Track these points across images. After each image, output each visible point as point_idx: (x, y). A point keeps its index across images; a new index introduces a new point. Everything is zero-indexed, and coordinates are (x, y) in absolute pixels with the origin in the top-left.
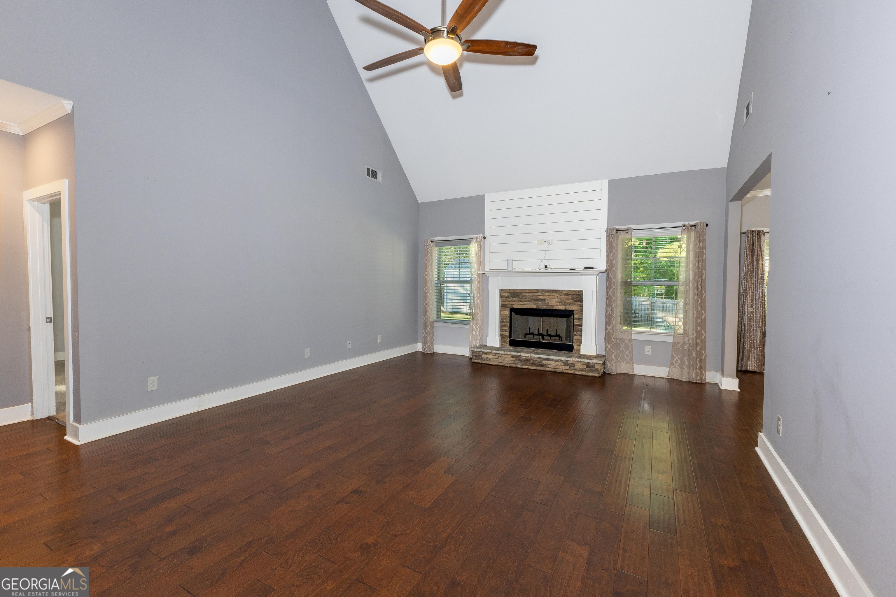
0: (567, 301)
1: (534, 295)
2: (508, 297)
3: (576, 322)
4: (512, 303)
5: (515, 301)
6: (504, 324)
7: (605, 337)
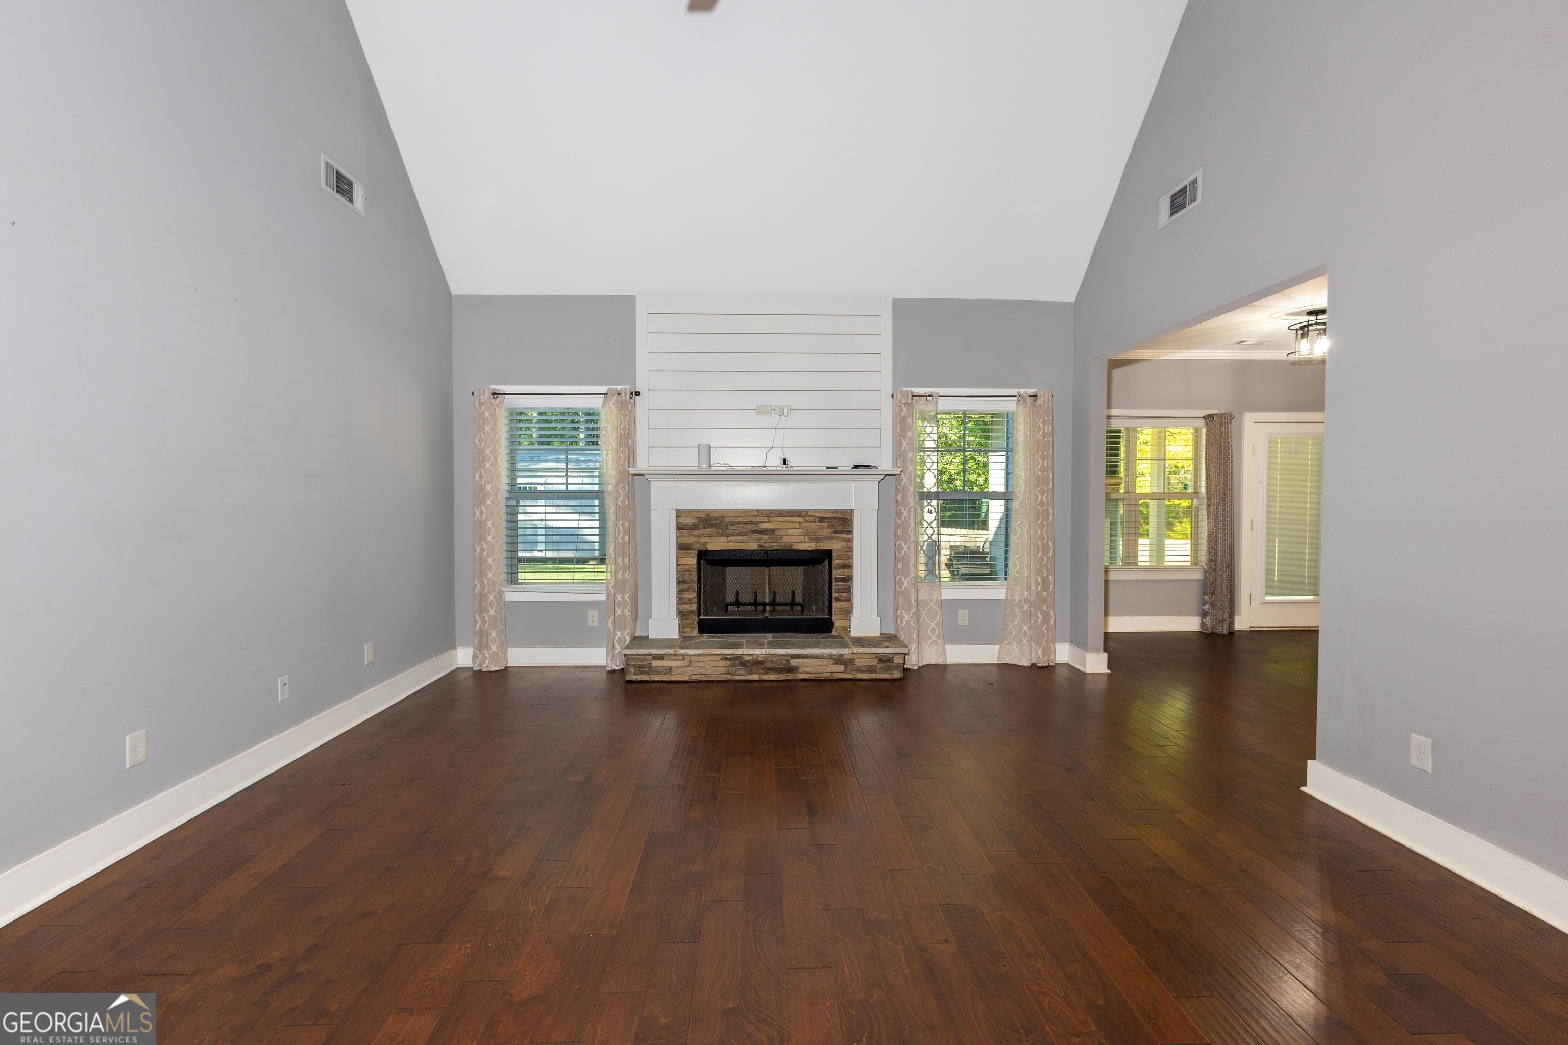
0: (820, 533)
1: (751, 523)
2: (695, 527)
3: (836, 573)
4: (703, 540)
5: (710, 536)
6: (685, 586)
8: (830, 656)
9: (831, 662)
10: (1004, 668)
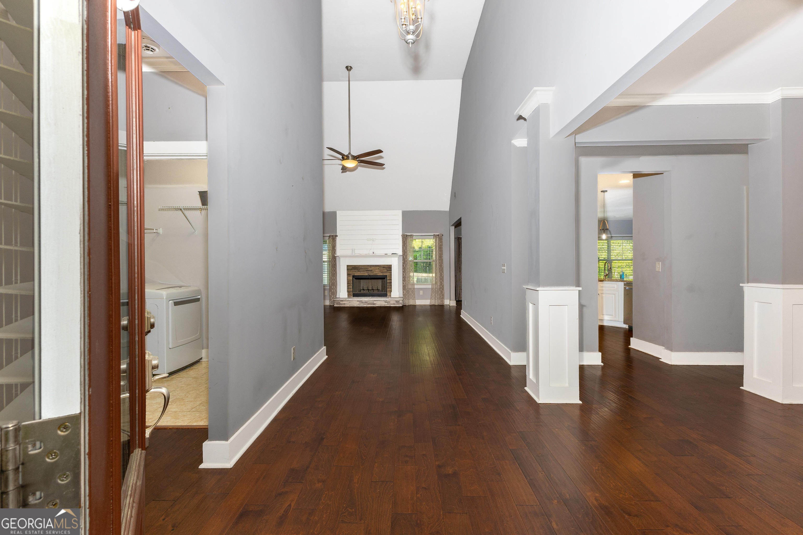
0: (383, 271)
1: (366, 268)
2: (351, 269)
3: (388, 281)
4: (353, 273)
5: (356, 272)
6: (349, 285)
7: (403, 287)
8: (384, 301)
9: (384, 302)
10: (431, 306)
